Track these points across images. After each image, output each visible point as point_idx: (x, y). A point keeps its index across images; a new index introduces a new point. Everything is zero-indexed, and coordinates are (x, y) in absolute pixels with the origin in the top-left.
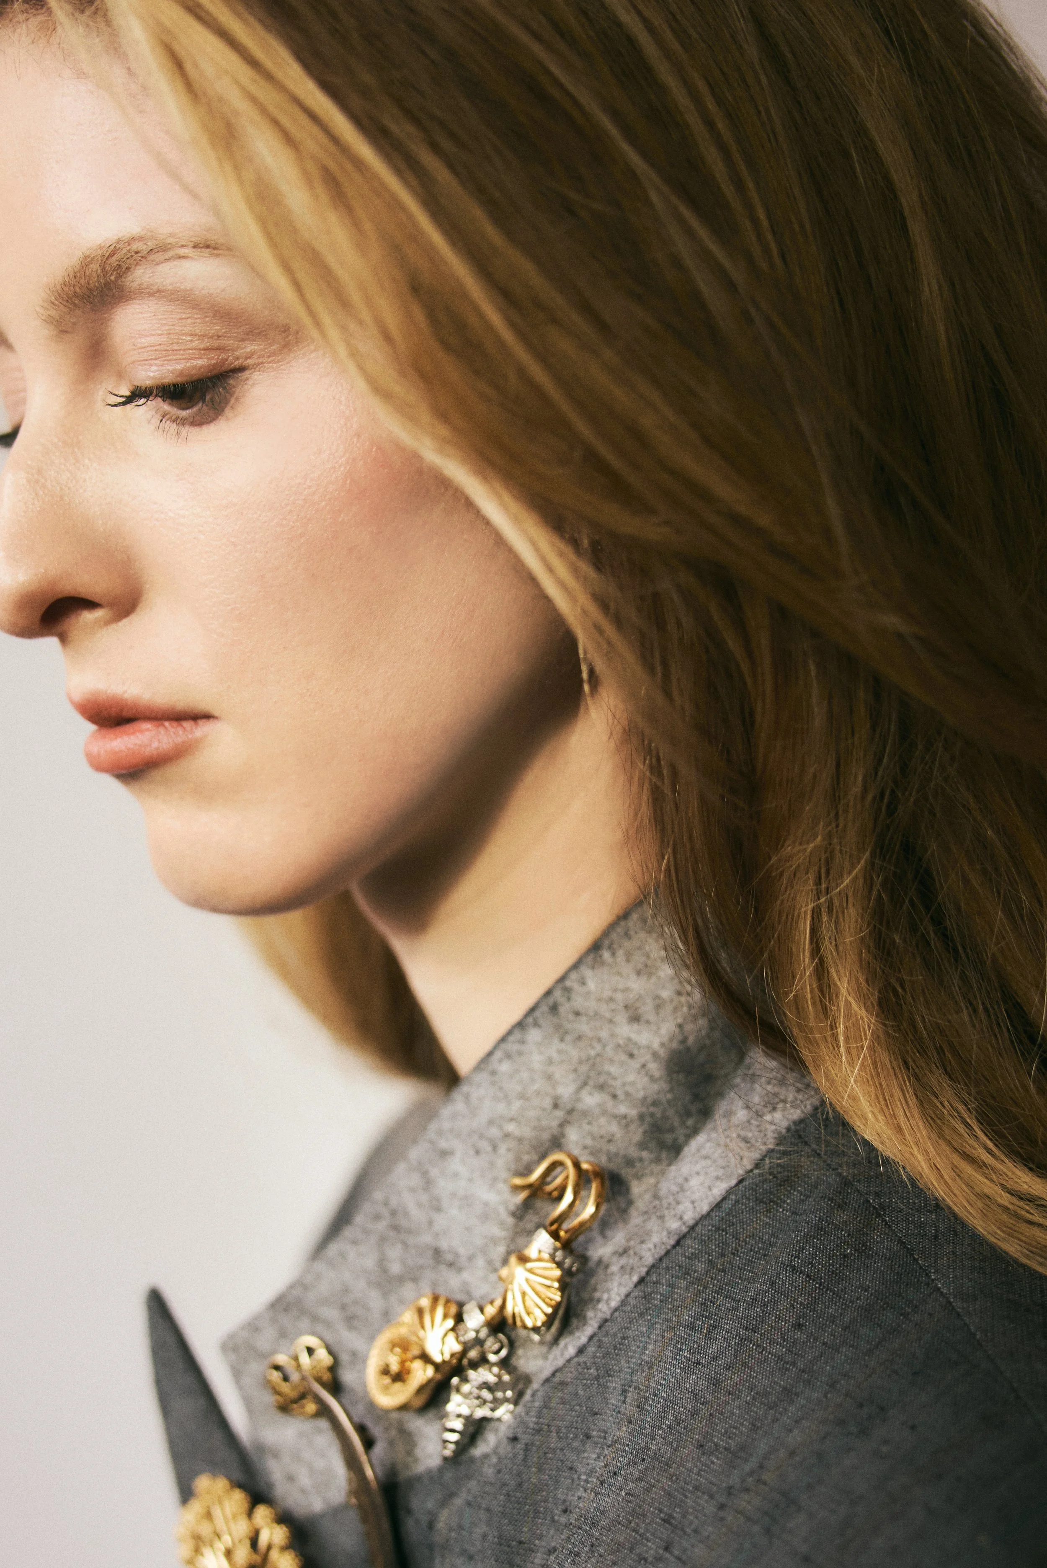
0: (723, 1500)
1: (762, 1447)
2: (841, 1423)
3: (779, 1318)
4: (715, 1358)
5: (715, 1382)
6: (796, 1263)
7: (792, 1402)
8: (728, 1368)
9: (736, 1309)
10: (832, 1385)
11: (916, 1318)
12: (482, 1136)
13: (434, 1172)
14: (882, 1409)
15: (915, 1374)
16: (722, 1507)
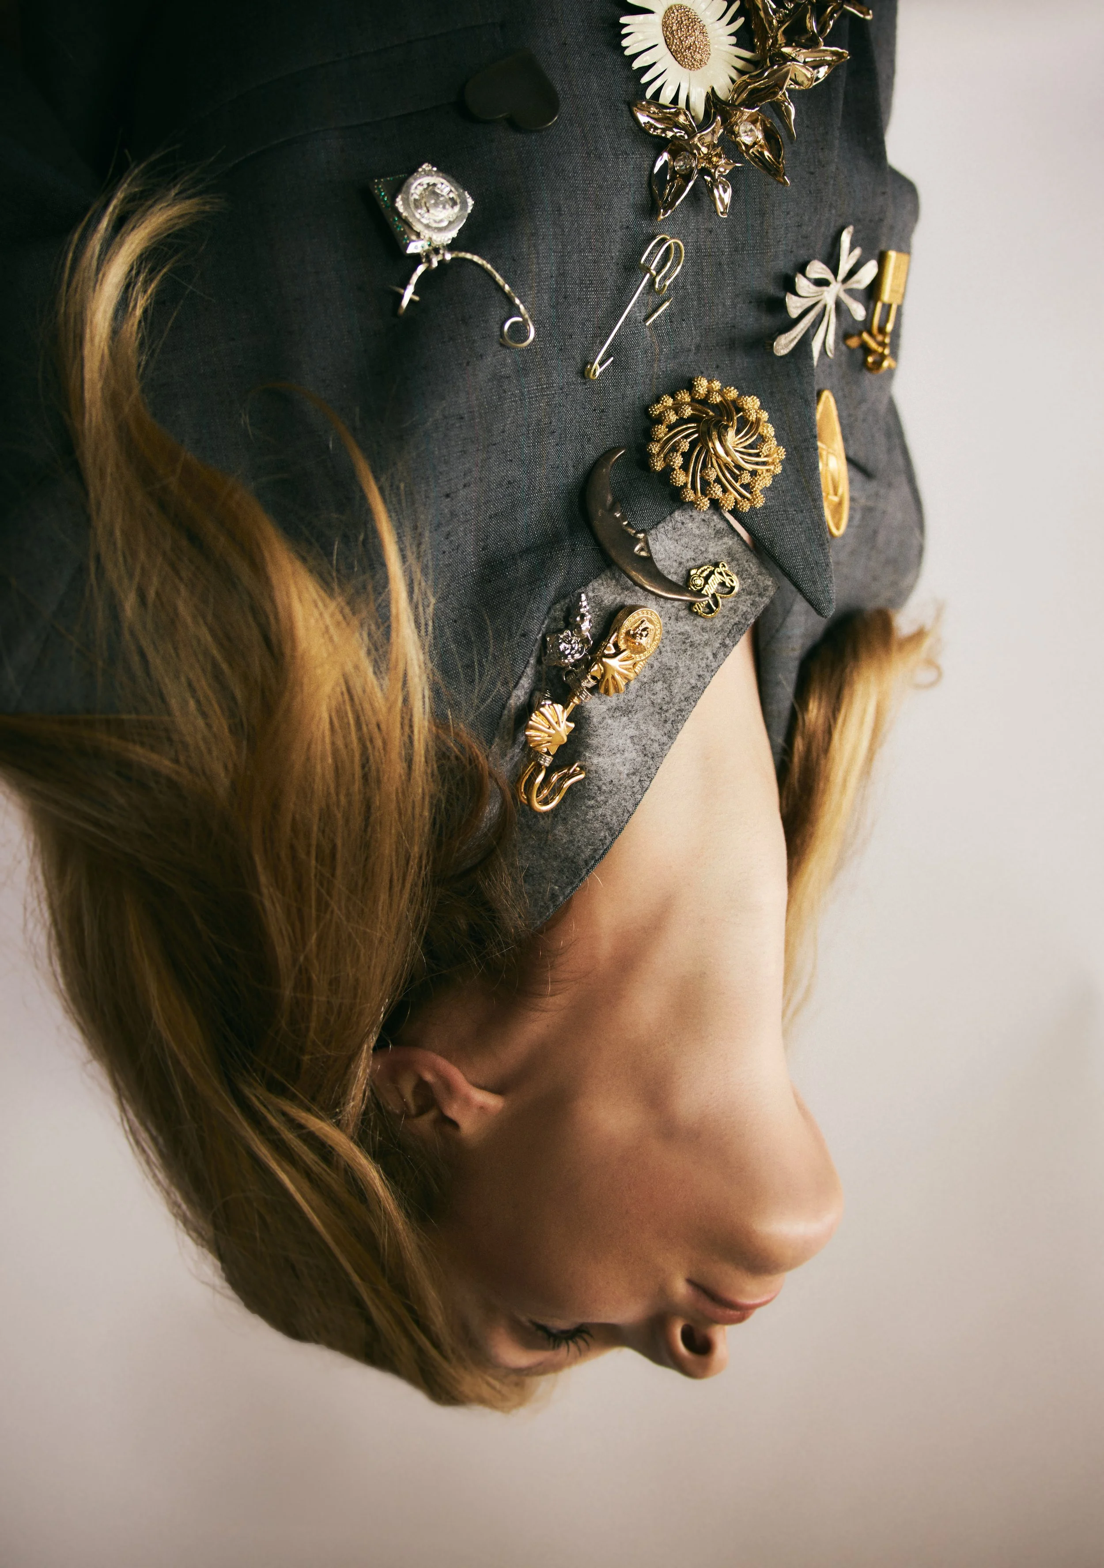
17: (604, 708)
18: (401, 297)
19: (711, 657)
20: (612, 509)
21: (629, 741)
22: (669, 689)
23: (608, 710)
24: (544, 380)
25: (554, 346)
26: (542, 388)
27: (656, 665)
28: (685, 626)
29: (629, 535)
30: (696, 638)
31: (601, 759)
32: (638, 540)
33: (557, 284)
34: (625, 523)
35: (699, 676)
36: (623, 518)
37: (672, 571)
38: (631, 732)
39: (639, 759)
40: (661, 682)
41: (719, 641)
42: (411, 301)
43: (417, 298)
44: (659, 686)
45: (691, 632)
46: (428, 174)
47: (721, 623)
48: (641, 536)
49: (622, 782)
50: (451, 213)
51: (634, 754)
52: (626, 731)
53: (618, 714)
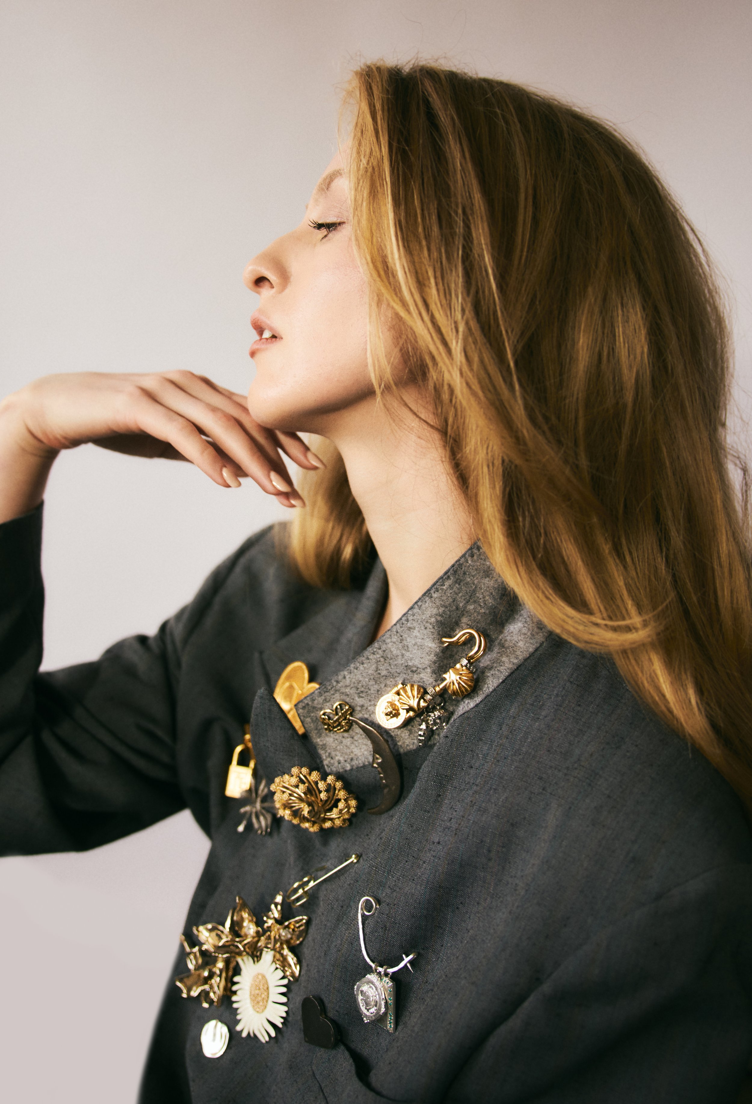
0: (565, 771)
1: (577, 752)
2: (608, 743)
3: (569, 702)
4: (546, 717)
5: (549, 727)
6: (572, 680)
7: (584, 735)
8: (553, 720)
9: (551, 698)
10: (599, 728)
11: (623, 701)
12: (427, 622)
13: (405, 636)
14: (623, 738)
15: (631, 724)
16: (566, 775)
17: (422, 675)
18: (411, 962)
19: (347, 677)
20: (386, 786)
21: (410, 649)
22: (377, 669)
23: (419, 673)
24: (373, 872)
25: (360, 885)
26: (376, 868)
27: (382, 686)
28: (359, 701)
29: (381, 768)
30: (353, 691)
31: (430, 645)
32: (378, 764)
33: (343, 917)
34: (382, 775)
35: (357, 669)
36: (381, 778)
37: (359, 736)
38: (408, 654)
39: (406, 636)
40: (382, 674)
41: (340, 685)
42: (407, 956)
43: (404, 956)
44: (384, 673)
45: (356, 695)
46: (366, 1016)
47: (336, 695)
48: (375, 765)
49: (419, 626)
50: (365, 988)
51: (408, 639)
52: (411, 656)
53: (414, 669)
